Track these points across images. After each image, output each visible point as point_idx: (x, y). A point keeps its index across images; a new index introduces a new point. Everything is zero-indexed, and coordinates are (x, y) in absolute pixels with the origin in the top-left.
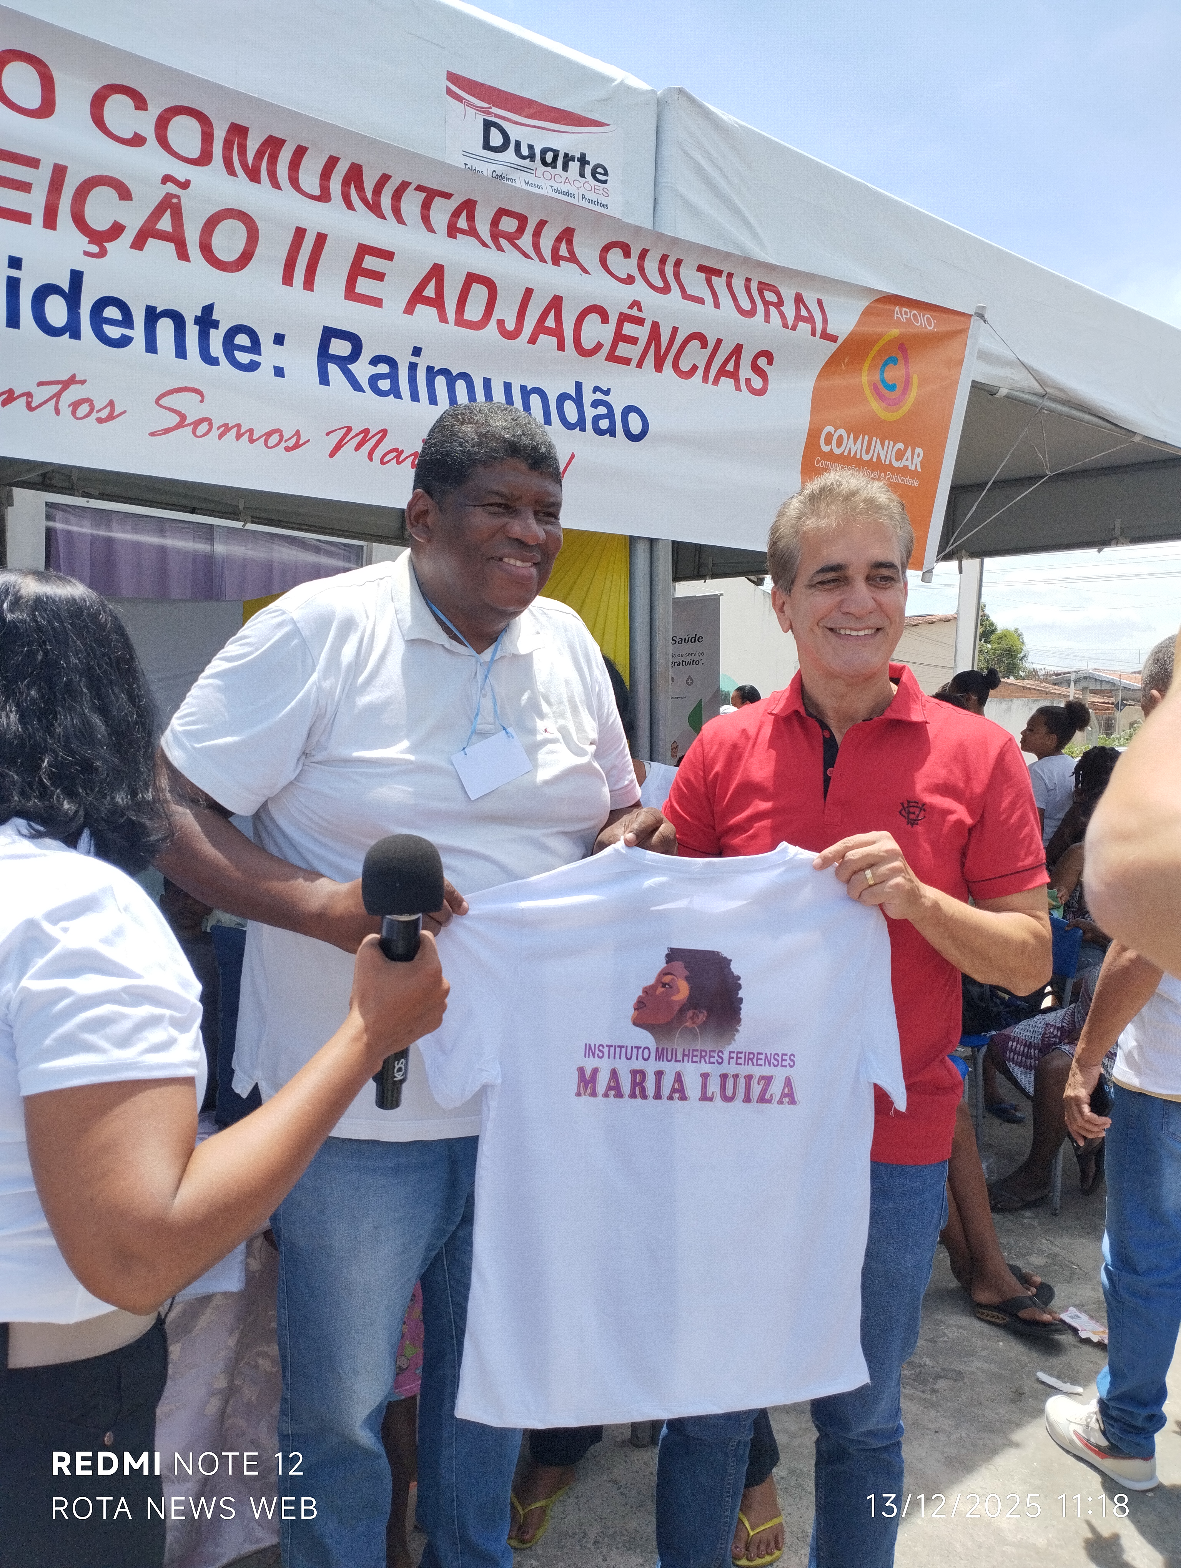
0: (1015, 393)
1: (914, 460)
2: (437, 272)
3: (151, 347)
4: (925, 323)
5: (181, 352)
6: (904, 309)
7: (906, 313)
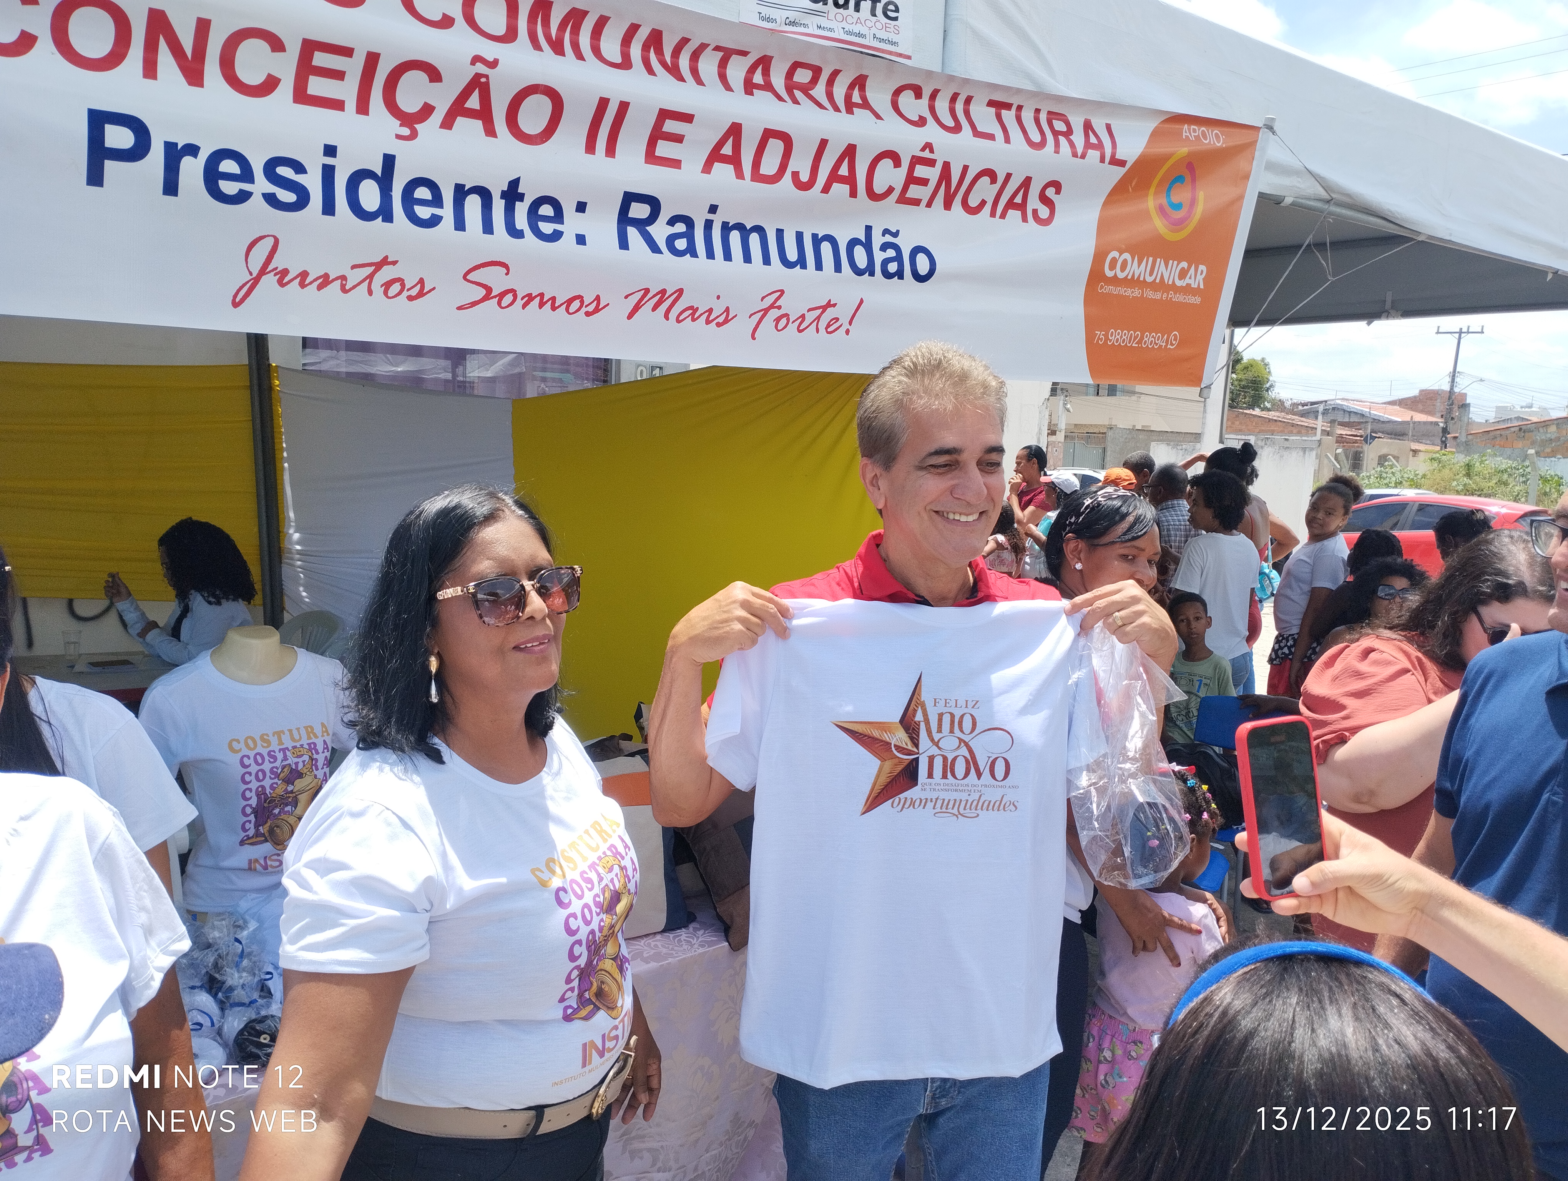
0: (1300, 200)
1: (1197, 278)
2: (735, 131)
3: (460, 225)
4: (1214, 139)
5: (488, 228)
6: (1193, 127)
7: (1194, 131)
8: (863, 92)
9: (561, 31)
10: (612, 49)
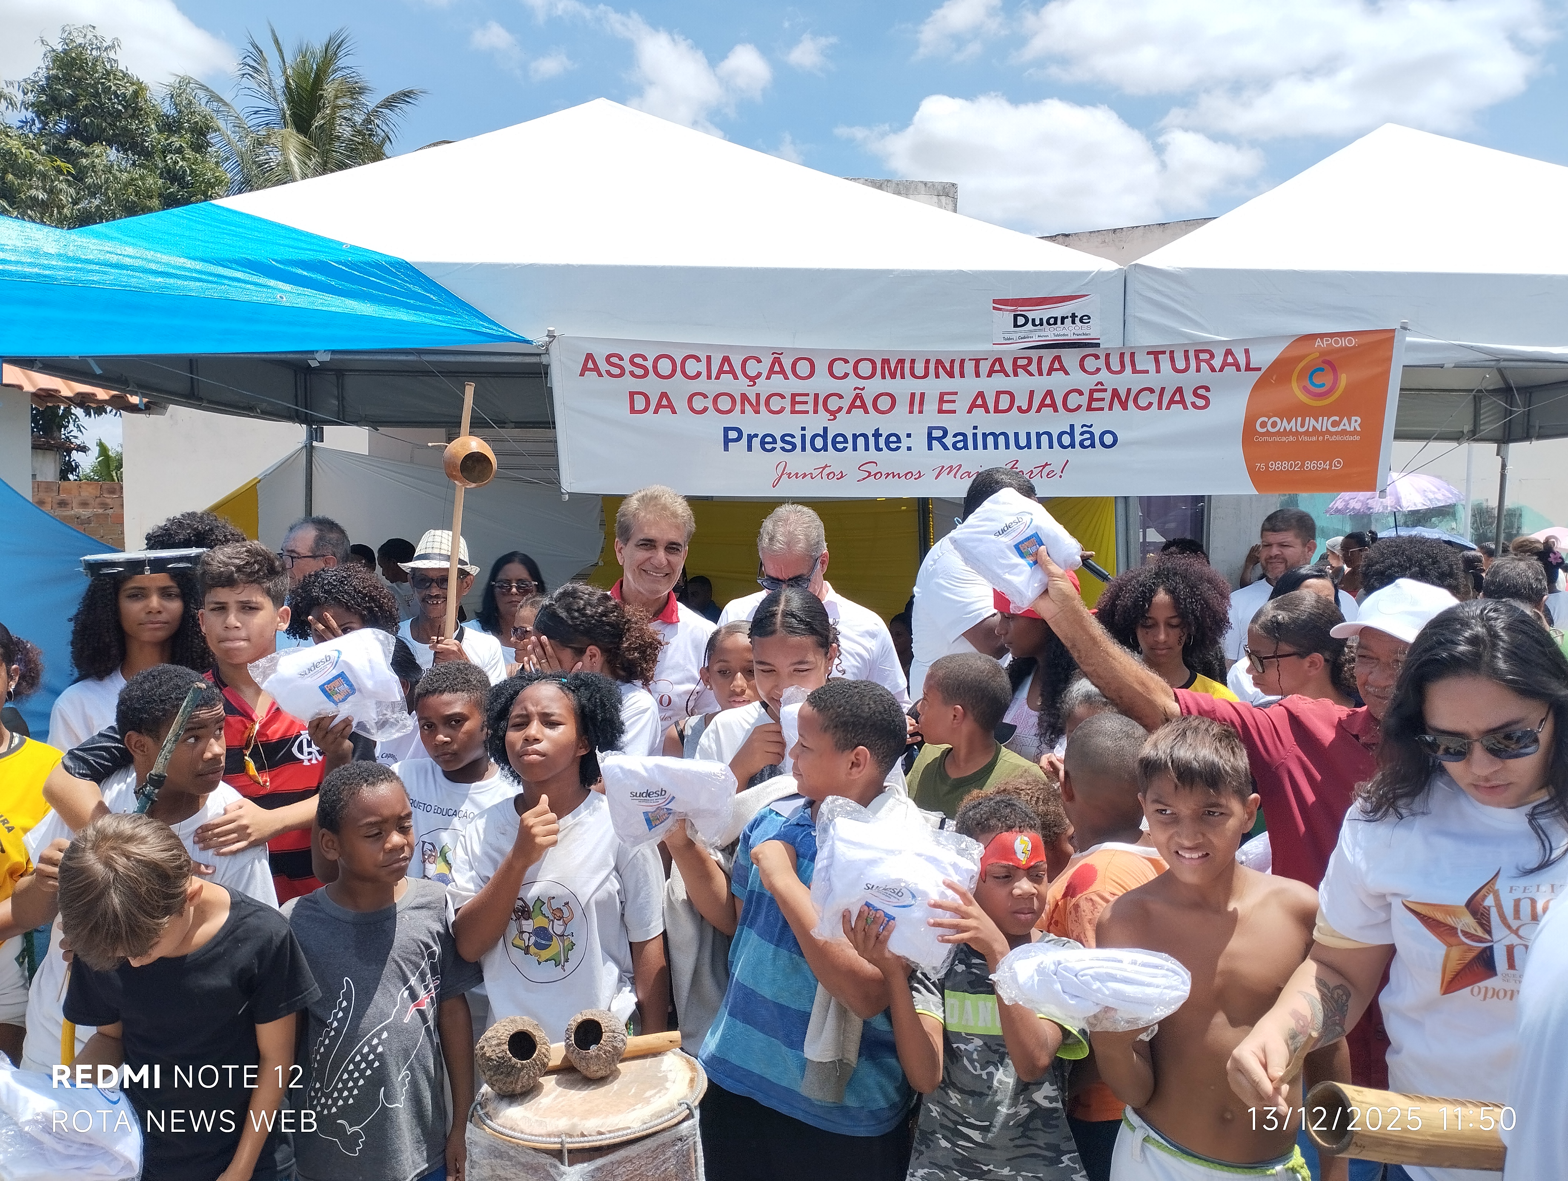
1: (1352, 424)
2: (981, 394)
4: (1346, 343)
5: (867, 449)
6: (1325, 339)
7: (1327, 341)
8: (1060, 362)
9: (896, 368)
10: (919, 370)
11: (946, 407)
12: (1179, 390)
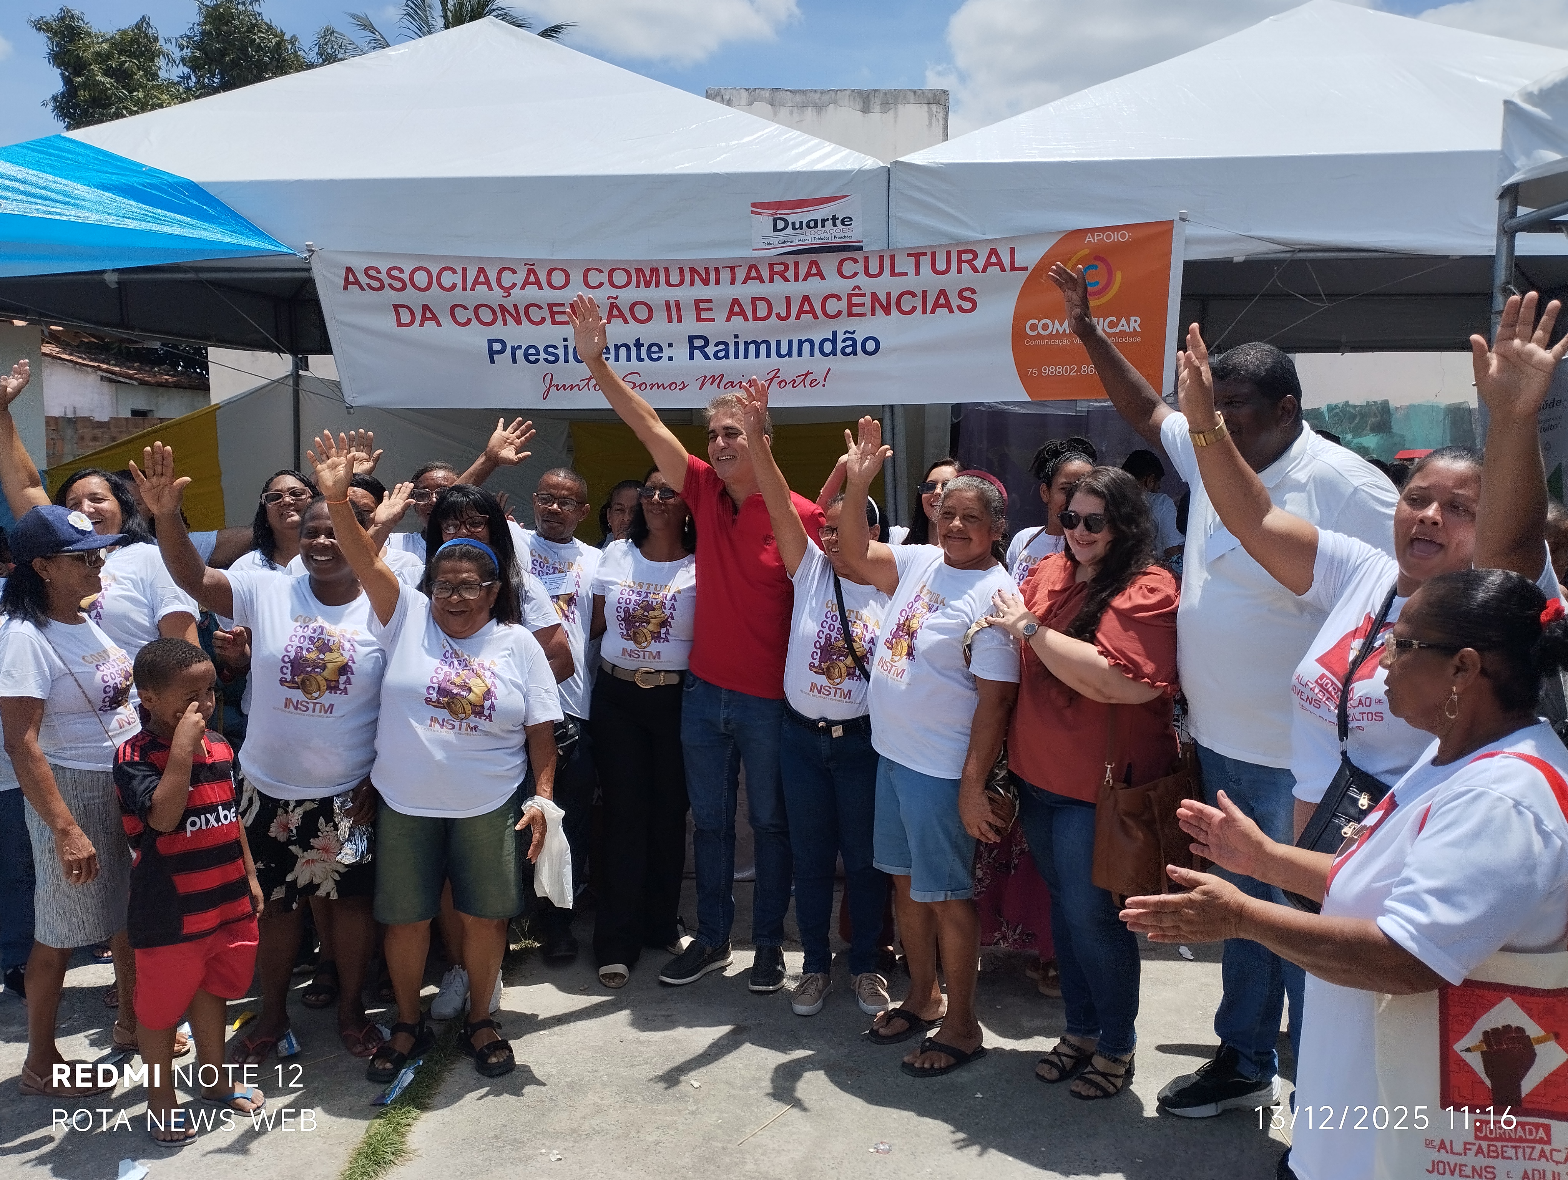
0: (1255, 256)
2: (737, 302)
3: (618, 359)
5: (630, 359)
8: (818, 267)
9: (651, 276)
10: (675, 279)
11: (704, 315)
12: (943, 293)
